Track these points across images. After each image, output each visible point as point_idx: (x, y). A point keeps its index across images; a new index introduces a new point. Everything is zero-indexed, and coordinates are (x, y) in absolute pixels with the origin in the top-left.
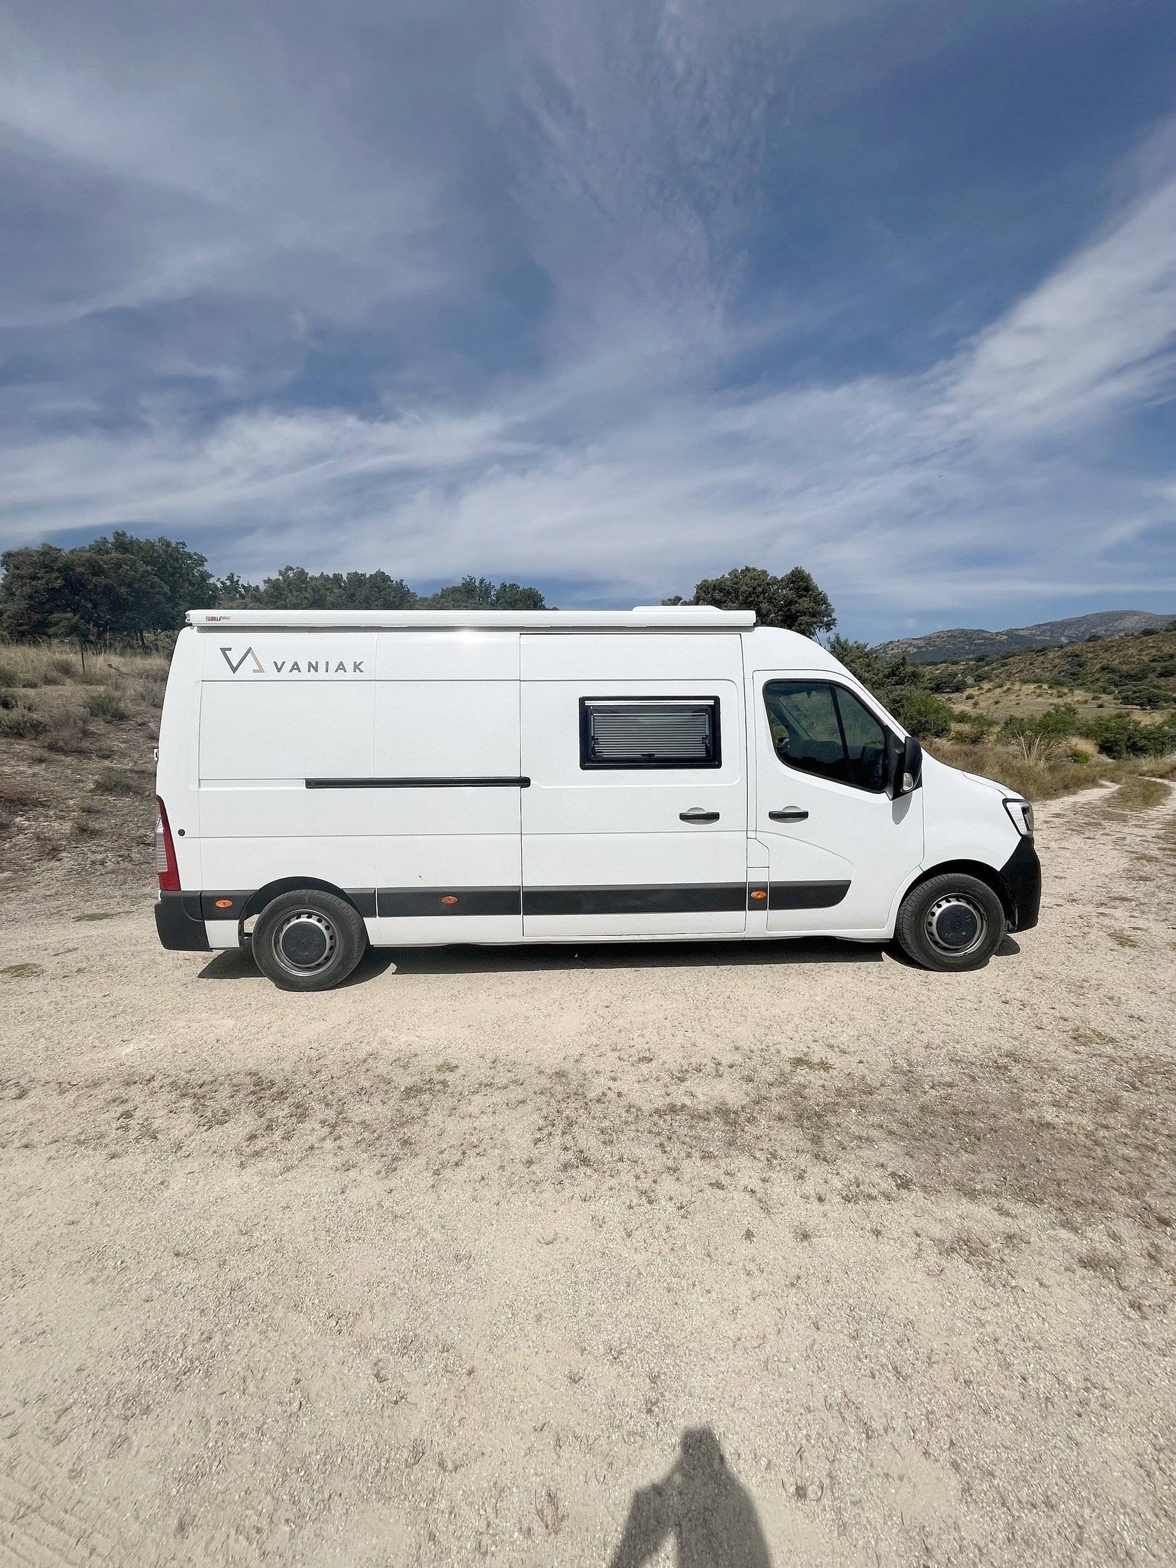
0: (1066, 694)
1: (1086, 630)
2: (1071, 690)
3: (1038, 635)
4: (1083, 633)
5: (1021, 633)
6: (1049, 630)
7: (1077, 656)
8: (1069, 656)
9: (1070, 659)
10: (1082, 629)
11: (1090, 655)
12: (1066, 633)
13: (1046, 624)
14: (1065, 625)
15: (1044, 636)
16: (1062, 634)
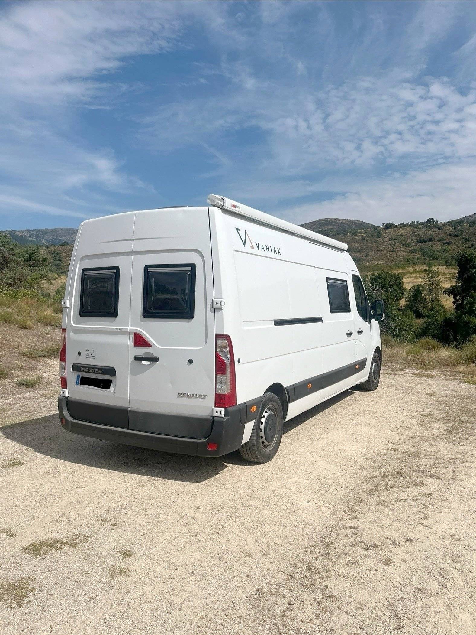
0: (57, 278)
1: (57, 237)
2: (59, 276)
3: (29, 237)
4: (55, 239)
5: (18, 233)
6: (36, 235)
7: (57, 254)
8: (53, 254)
9: (53, 256)
10: (55, 237)
11: (64, 254)
12: (45, 238)
13: (33, 230)
14: (45, 232)
15: (33, 238)
16: (43, 238)
